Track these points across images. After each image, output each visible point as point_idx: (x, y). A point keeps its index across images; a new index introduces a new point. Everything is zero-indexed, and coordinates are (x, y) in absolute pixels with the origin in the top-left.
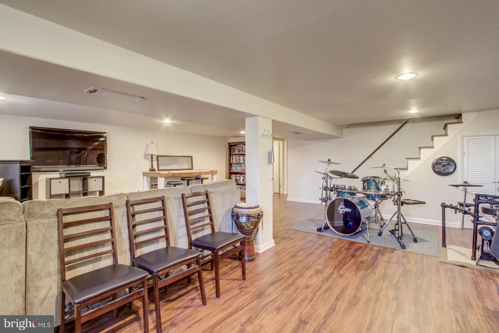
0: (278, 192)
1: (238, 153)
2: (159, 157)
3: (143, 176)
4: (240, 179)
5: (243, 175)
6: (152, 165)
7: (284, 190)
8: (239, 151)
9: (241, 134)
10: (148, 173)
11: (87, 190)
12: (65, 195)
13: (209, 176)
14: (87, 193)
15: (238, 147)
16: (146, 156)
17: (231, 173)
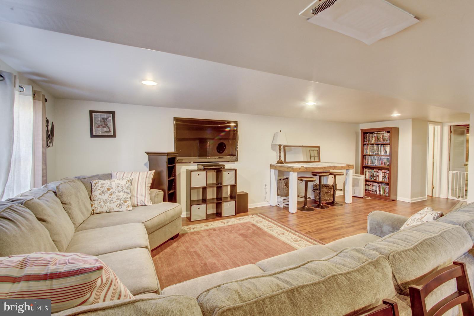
0: (431, 195)
1: (376, 142)
2: (286, 148)
3: (271, 169)
4: (378, 176)
5: (383, 171)
6: (280, 157)
7: (440, 193)
8: (378, 140)
9: (392, 117)
10: (277, 166)
11: (221, 184)
12: (201, 188)
13: (344, 171)
14: (221, 187)
15: (376, 135)
16: (273, 146)
17: (364, 167)
